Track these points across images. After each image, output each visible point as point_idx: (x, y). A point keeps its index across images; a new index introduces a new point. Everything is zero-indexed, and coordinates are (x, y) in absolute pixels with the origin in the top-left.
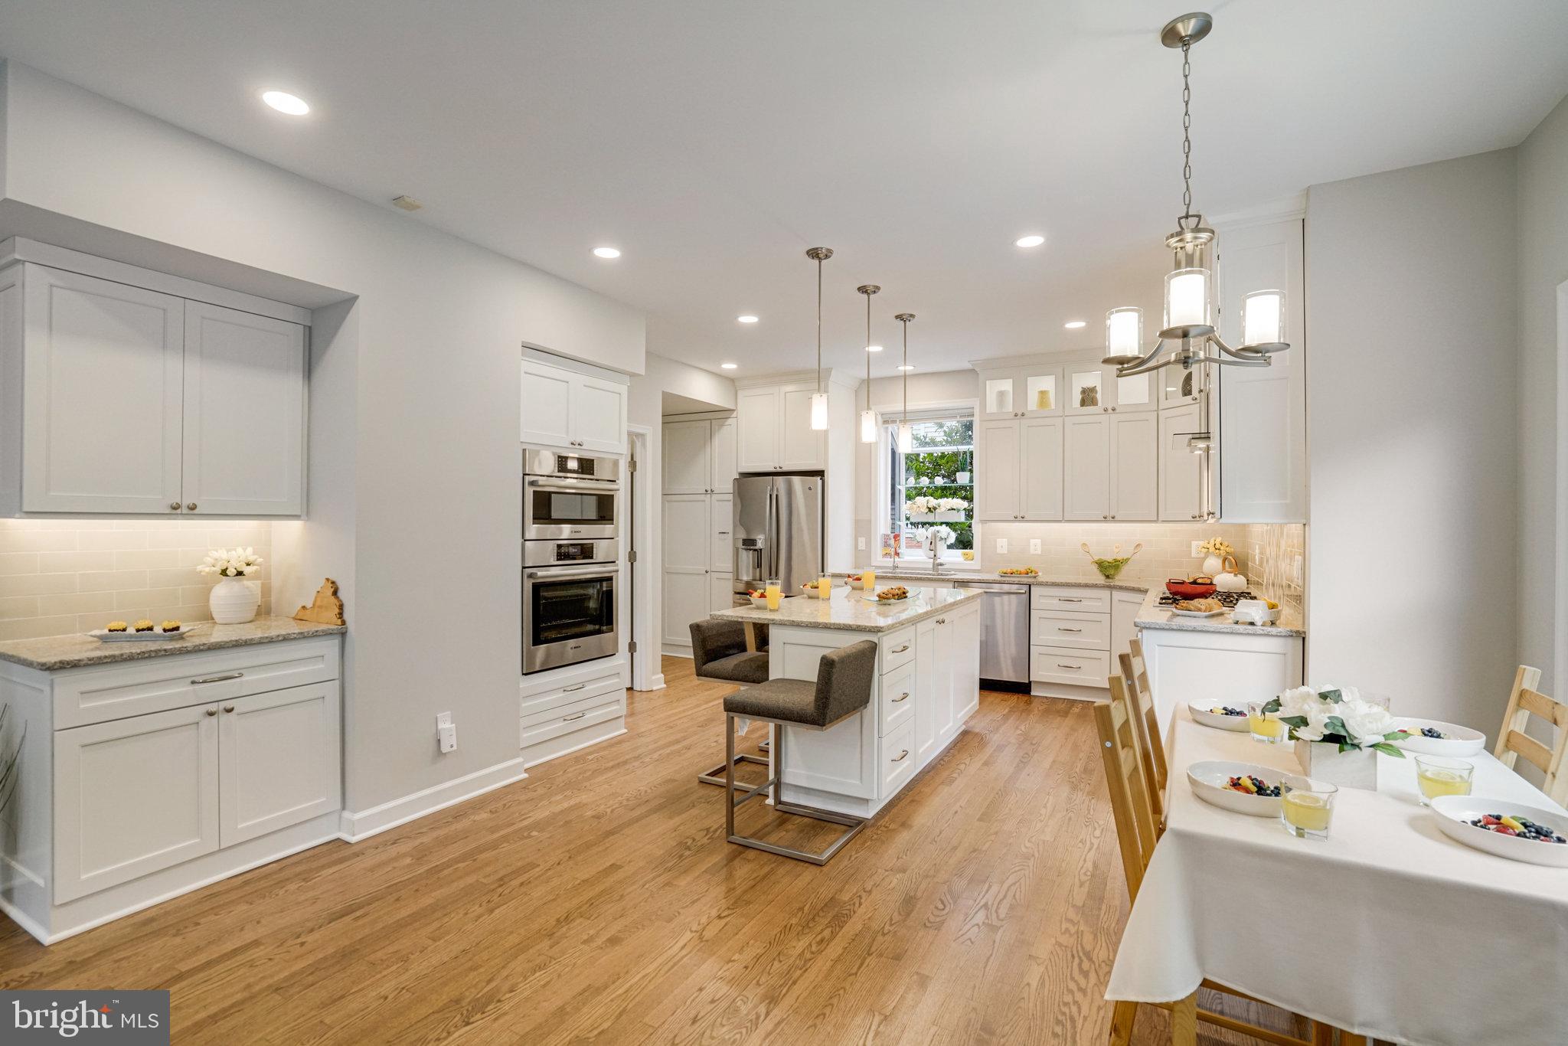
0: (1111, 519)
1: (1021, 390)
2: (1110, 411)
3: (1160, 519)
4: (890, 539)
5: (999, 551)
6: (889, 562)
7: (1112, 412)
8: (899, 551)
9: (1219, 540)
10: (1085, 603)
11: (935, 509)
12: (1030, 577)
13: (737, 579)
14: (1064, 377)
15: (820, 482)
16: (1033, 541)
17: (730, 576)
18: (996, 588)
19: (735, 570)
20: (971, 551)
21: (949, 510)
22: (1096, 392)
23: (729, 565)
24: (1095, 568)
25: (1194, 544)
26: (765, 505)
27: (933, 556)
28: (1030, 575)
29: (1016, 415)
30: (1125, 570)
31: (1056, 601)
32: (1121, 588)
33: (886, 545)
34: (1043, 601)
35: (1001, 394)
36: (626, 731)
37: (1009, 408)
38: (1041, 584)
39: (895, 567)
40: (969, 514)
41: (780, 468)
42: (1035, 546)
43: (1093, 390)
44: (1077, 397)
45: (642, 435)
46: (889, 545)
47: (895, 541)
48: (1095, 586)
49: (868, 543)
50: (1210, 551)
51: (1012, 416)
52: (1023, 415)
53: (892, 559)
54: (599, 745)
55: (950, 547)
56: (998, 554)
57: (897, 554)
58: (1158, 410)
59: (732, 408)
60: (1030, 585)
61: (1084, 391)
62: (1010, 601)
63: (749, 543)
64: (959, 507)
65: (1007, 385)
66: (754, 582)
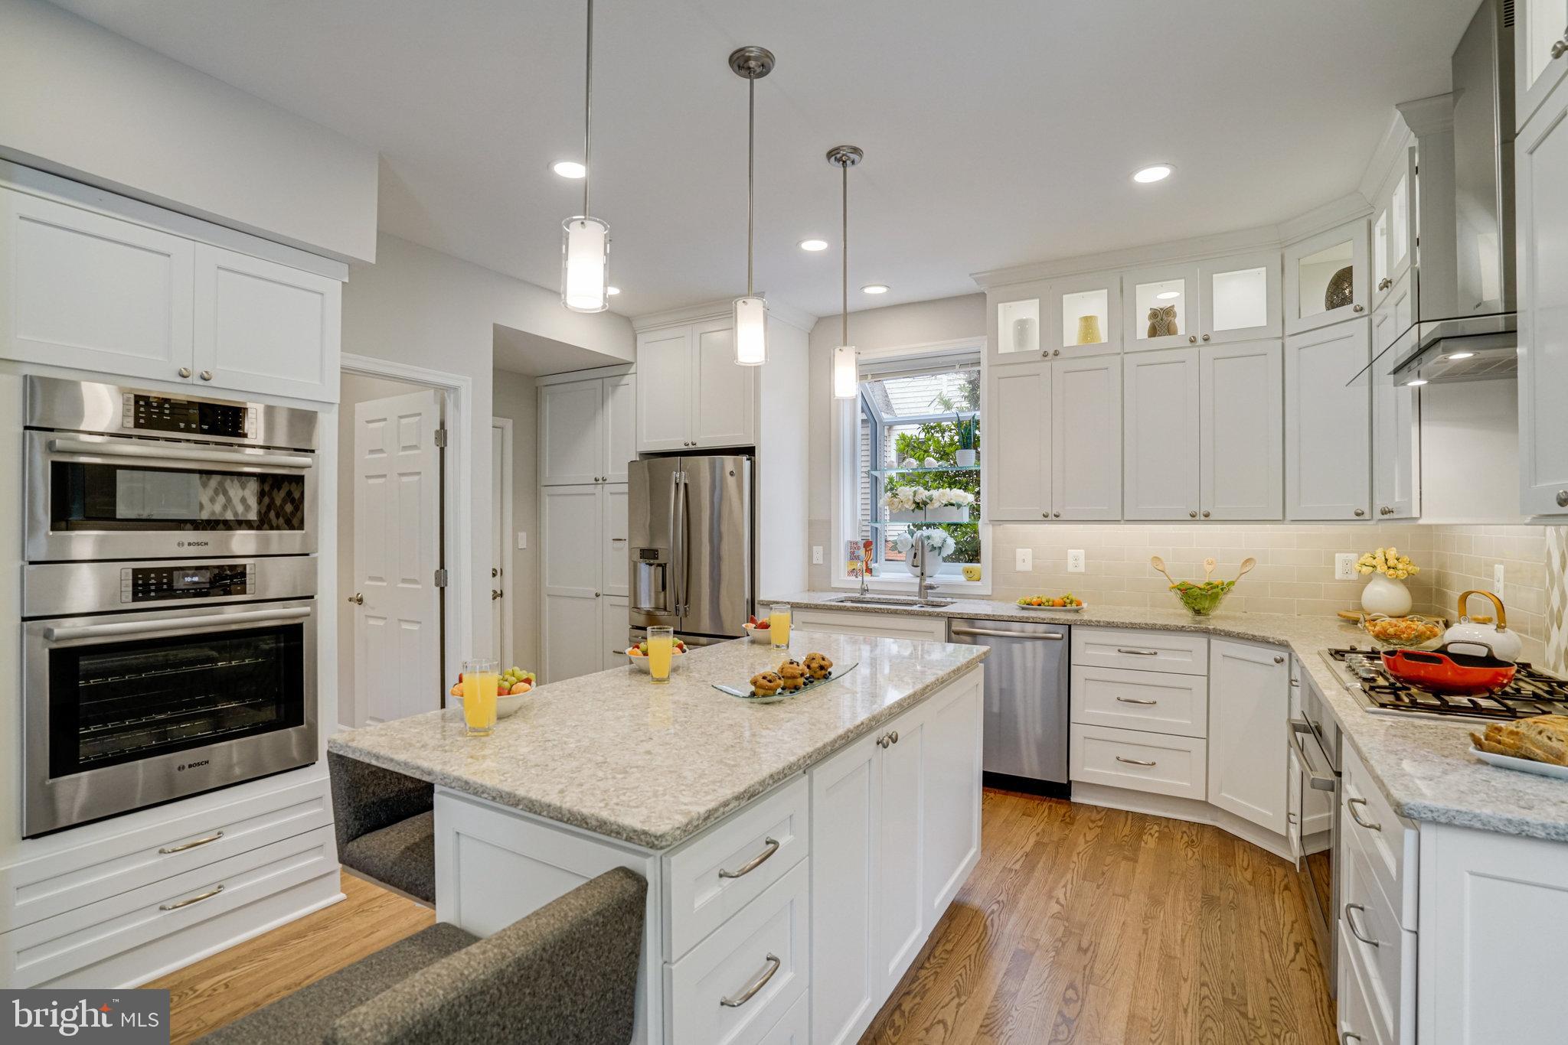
0: (1203, 518)
1: (1052, 318)
2: (1200, 341)
3: (1289, 517)
4: (859, 548)
5: (1020, 567)
6: (855, 582)
7: (1203, 343)
8: (873, 565)
9: (1392, 553)
10: (1161, 657)
11: (925, 503)
12: (1069, 611)
13: (636, 607)
14: (1122, 291)
15: (747, 464)
16: (1072, 552)
17: (626, 601)
18: (1016, 630)
19: (632, 593)
20: (979, 565)
21: (946, 505)
22: (1175, 316)
23: (624, 587)
24: (1175, 598)
25: (1339, 557)
26: (669, 498)
27: (919, 574)
28: (1069, 607)
29: (1045, 355)
30: (1227, 600)
31: (1114, 653)
32: (1228, 635)
33: (853, 557)
34: (1091, 651)
35: (1022, 326)
36: (342, 896)
37: (1034, 344)
38: (1088, 624)
39: (865, 591)
40: (975, 511)
41: (693, 444)
42: (1076, 560)
43: (1169, 312)
44: (1143, 324)
45: (456, 389)
46: (857, 558)
47: (866, 551)
48: (1181, 630)
49: (827, 554)
50: (1379, 570)
51: (1039, 357)
52: (1056, 354)
53: (860, 578)
54: (284, 930)
55: (945, 560)
56: (1019, 572)
57: (869, 571)
58: (1282, 338)
59: (629, 359)
60: (1070, 626)
61: (1155, 314)
62: (1034, 649)
63: (649, 555)
64: (960, 500)
65: (1029, 310)
66: (658, 613)
